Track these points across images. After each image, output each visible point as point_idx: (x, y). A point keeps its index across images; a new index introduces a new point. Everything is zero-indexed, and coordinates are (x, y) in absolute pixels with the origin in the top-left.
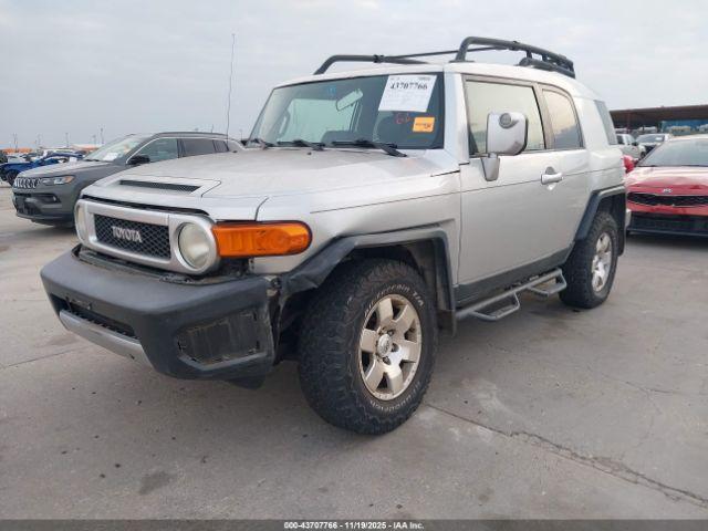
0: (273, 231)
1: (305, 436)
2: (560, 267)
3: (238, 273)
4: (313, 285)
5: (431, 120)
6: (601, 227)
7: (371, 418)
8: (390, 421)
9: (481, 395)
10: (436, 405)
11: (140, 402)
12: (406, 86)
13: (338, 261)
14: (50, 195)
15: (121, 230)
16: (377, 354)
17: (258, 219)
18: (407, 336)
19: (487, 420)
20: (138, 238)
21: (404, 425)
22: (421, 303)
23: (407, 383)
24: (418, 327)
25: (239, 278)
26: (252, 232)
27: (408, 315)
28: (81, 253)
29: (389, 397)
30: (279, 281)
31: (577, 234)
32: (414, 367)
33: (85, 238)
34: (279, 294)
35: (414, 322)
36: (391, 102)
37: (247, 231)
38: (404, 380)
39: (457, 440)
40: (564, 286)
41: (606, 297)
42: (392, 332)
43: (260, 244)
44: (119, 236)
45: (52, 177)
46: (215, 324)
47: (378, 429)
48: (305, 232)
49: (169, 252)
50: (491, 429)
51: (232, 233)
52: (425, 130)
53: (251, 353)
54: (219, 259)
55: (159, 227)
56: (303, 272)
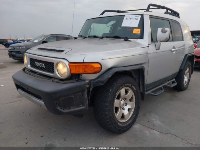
0: (89, 65)
1: (98, 132)
2: (175, 78)
3: (77, 79)
4: (102, 84)
5: (139, 30)
6: (187, 66)
7: (119, 129)
8: (125, 129)
9: (153, 119)
10: (139, 122)
11: (44, 118)
12: (131, 19)
13: (111, 76)
14: (19, 52)
15: (38, 63)
16: (120, 107)
17: (84, 62)
18: (130, 100)
19: (157, 128)
20: (44, 66)
21: (130, 129)
22: (135, 89)
23: (130, 116)
24: (134, 97)
25: (77, 81)
26: (82, 65)
27: (131, 93)
28: (26, 70)
29: (124, 121)
30: (90, 82)
31: (180, 68)
32: (133, 110)
33: (27, 65)
34: (90, 87)
35: (132, 96)
36: (125, 24)
37: (80, 65)
38: (129, 115)
39: (148, 135)
40: (176, 84)
41: (187, 87)
42: (125, 99)
43: (84, 70)
44: (37, 65)
45: (20, 46)
46: (69, 96)
47: (121, 132)
48: (99, 66)
49: (54, 71)
50: (158, 131)
51: (75, 66)
52: (137, 33)
53: (81, 107)
54: (71, 74)
55: (50, 63)
56: (99, 80)
